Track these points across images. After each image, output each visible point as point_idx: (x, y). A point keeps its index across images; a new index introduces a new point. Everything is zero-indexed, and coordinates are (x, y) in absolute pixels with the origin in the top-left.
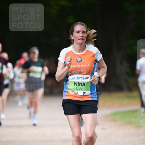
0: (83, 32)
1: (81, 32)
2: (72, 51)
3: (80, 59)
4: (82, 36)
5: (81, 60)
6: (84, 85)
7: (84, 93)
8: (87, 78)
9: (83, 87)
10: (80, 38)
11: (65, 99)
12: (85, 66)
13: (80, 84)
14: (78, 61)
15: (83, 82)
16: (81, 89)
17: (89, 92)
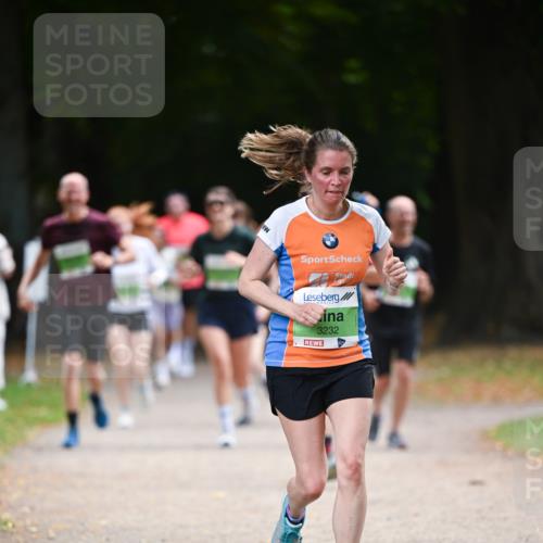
0: (343, 171)
1: (336, 173)
2: (305, 215)
3: (332, 239)
4: (338, 186)
5: (337, 240)
6: (340, 316)
7: (341, 341)
8: (347, 296)
9: (339, 324)
10: (331, 188)
11: (283, 366)
12: (349, 260)
13: (329, 315)
14: (328, 243)
15: (338, 309)
16: (333, 332)
17: (356, 339)
